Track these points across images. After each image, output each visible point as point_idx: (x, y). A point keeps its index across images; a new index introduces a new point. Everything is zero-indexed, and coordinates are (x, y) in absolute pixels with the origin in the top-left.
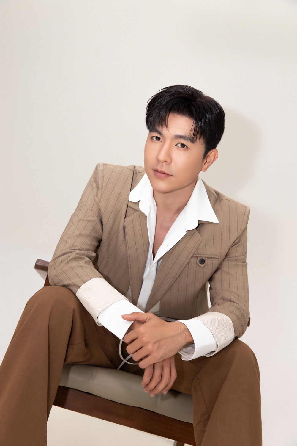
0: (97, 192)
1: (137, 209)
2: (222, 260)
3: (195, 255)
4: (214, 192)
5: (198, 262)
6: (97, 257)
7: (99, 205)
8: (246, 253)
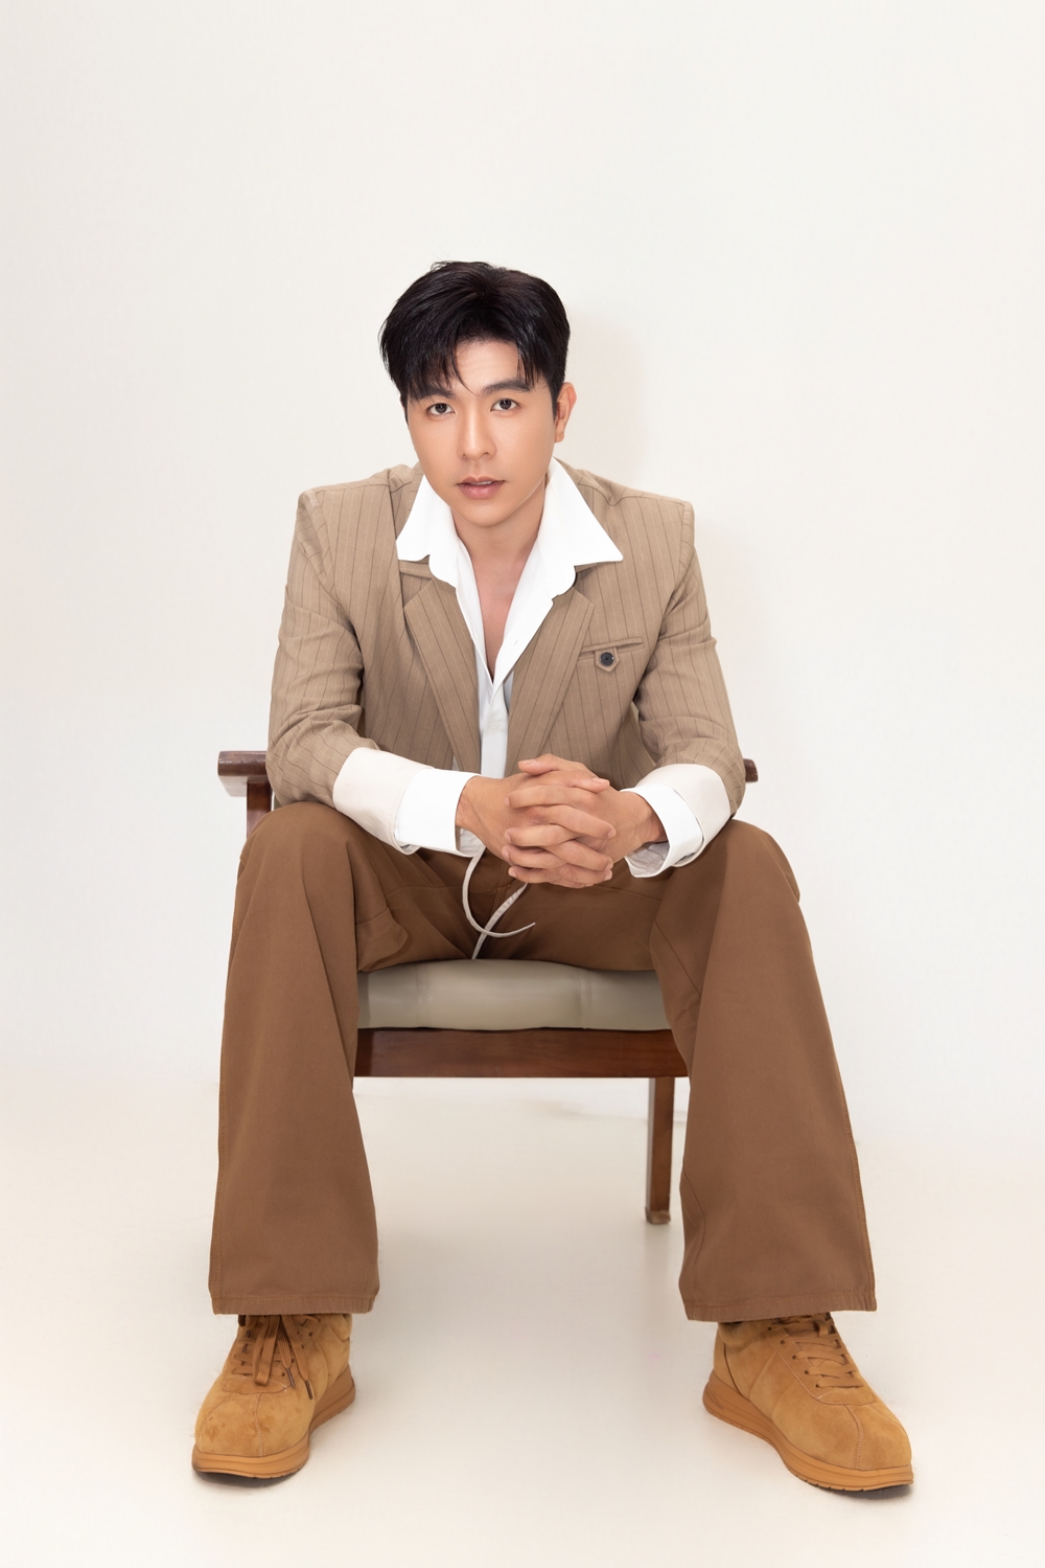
0: (321, 564)
1: (428, 576)
2: (653, 644)
3: (585, 650)
4: (595, 484)
5: (598, 663)
6: (363, 713)
7: (333, 591)
8: (706, 616)
